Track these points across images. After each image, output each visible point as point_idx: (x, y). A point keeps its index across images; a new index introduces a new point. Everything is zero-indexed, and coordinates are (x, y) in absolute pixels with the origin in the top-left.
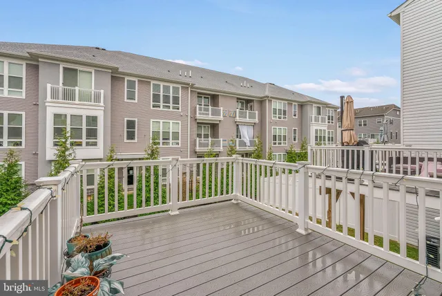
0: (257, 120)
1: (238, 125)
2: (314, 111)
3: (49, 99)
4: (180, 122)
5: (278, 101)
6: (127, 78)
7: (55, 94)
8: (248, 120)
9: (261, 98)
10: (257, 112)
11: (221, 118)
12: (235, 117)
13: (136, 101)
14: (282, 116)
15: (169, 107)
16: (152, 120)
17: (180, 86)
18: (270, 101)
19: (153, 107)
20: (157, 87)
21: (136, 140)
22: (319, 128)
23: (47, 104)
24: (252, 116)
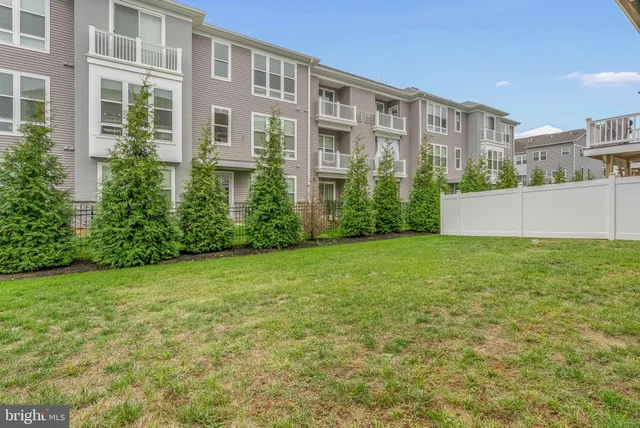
0: (404, 131)
1: (376, 137)
2: (486, 122)
3: (92, 51)
4: (295, 121)
5: (434, 104)
6: (215, 40)
7: (102, 46)
8: (391, 129)
9: (410, 98)
10: (405, 119)
11: (354, 122)
12: (374, 124)
13: (229, 79)
14: (441, 128)
15: (279, 95)
16: (253, 114)
17: (295, 63)
18: (424, 103)
19: (256, 92)
20: (261, 60)
21: (229, 144)
22: (493, 149)
23: (89, 60)
24: (398, 125)
